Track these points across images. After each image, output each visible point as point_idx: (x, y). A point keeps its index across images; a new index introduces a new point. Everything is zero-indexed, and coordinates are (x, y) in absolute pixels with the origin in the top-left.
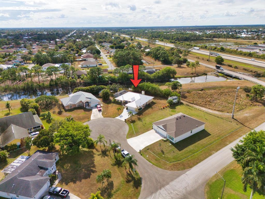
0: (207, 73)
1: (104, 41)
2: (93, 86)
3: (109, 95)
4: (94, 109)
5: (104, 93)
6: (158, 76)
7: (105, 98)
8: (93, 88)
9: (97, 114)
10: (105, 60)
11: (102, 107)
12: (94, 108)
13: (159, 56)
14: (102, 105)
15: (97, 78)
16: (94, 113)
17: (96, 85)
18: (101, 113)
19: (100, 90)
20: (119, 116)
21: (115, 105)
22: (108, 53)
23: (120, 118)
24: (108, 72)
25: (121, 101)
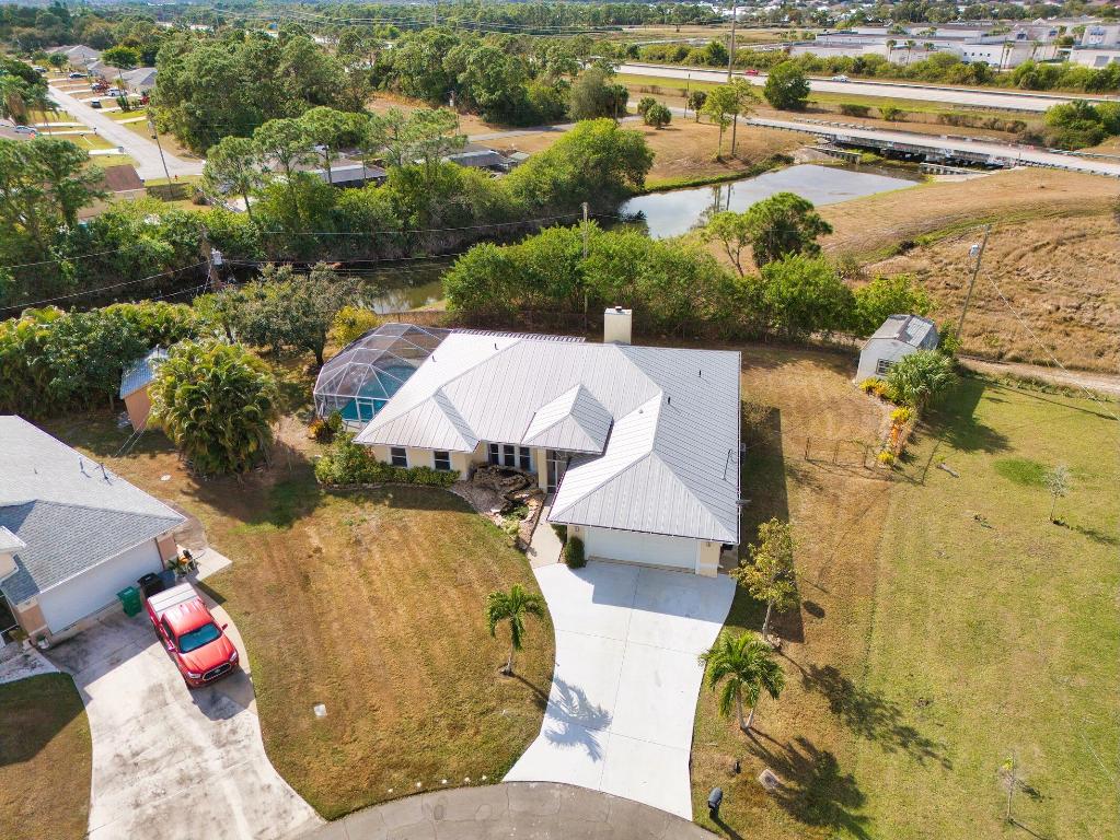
0: (791, 154)
1: (54, 38)
2: (25, 321)
3: (264, 403)
4: (115, 662)
5: (194, 398)
6: (556, 184)
7: (217, 449)
8: (34, 347)
9: (189, 764)
10: (92, 125)
11: (226, 592)
12: (111, 642)
13: (461, 78)
14: (211, 563)
15: (60, 238)
16: (129, 765)
17: (65, 306)
18: (248, 720)
19: (127, 351)
20: (549, 723)
21: (372, 516)
22: (102, 88)
23: (581, 750)
24: (152, 191)
25: (442, 457)
